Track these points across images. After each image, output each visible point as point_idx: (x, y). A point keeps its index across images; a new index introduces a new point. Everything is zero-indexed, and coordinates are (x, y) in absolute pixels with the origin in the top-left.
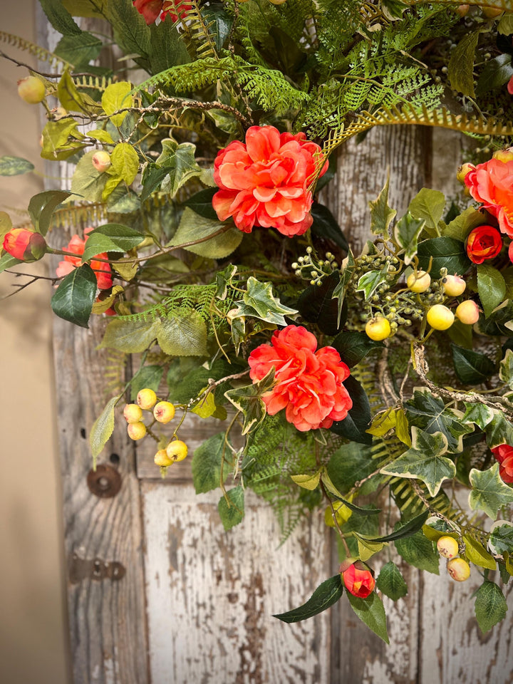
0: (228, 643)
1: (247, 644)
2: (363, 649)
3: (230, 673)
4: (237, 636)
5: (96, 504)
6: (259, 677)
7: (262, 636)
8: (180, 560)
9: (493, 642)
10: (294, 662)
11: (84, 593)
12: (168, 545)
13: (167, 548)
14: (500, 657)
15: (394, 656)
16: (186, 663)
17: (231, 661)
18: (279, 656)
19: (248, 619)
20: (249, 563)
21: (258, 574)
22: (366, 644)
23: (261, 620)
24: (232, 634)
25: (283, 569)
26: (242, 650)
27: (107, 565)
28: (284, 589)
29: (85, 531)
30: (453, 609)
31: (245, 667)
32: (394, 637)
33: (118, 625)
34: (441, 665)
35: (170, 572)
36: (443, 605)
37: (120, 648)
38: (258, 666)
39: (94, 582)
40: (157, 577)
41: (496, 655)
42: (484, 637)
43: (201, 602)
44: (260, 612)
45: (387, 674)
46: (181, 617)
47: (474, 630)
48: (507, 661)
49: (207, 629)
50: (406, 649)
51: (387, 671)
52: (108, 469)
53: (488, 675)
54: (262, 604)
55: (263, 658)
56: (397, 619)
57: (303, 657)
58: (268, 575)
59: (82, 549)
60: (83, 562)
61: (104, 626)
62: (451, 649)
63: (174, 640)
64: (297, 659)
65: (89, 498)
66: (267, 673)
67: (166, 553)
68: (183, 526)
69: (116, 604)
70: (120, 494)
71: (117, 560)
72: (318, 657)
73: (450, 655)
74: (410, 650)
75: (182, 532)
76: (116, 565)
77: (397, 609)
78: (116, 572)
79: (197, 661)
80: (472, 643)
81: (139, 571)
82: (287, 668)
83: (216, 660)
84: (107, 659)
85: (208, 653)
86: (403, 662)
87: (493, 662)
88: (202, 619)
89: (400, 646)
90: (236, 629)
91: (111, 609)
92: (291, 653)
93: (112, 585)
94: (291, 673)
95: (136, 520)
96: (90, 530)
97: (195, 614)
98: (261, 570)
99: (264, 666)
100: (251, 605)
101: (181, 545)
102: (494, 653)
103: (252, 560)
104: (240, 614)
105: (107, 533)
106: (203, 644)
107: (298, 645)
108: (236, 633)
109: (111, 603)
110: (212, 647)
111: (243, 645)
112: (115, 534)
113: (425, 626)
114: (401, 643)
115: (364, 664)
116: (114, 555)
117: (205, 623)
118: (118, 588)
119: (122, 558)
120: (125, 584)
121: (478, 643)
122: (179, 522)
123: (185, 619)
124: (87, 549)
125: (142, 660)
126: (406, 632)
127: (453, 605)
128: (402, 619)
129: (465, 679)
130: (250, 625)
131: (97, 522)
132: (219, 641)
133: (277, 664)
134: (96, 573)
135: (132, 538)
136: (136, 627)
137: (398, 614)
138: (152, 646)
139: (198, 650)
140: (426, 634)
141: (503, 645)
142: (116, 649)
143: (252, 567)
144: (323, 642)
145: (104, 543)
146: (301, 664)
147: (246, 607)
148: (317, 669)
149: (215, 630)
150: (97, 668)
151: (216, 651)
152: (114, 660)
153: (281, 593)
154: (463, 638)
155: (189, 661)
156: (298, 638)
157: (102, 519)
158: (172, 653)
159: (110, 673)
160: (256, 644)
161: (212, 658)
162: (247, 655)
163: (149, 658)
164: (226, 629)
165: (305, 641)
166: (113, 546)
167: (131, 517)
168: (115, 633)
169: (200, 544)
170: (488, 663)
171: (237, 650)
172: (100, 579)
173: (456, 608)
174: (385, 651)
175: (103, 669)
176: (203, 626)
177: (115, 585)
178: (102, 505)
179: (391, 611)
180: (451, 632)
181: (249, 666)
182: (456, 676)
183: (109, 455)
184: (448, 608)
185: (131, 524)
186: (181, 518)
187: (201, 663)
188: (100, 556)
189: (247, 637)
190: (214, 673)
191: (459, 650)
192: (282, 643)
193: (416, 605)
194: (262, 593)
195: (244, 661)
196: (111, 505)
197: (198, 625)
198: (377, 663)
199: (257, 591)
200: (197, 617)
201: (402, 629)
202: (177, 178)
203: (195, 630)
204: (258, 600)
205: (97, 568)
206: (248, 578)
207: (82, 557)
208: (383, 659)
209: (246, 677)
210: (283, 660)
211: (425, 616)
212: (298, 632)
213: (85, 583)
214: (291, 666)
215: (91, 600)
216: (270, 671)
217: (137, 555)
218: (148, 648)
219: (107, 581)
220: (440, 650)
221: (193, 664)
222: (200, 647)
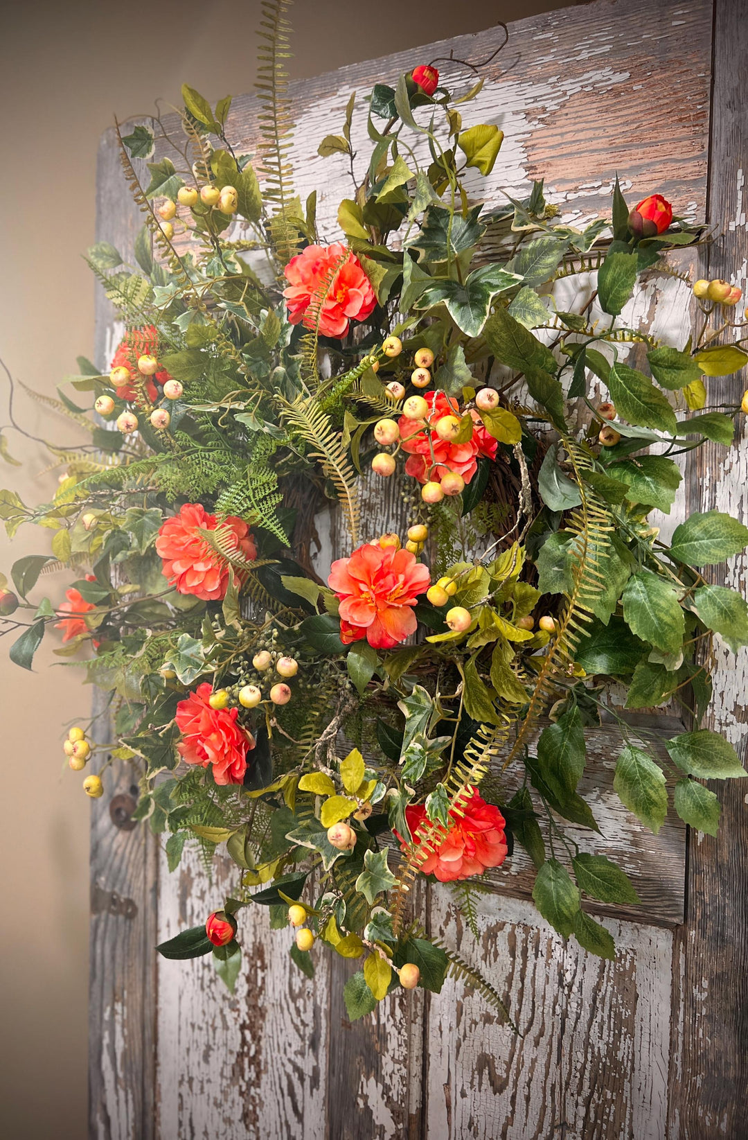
0: (230, 1016)
1: (248, 1022)
2: (358, 1060)
3: (231, 1052)
4: (238, 1010)
5: (117, 834)
6: (259, 1064)
7: (263, 1016)
8: (189, 912)
9: (508, 1092)
10: (293, 1057)
11: (102, 925)
12: (179, 892)
13: (178, 896)
14: (517, 1116)
15: (391, 1077)
16: (190, 1028)
17: (232, 1039)
18: (278, 1045)
19: (249, 992)
20: (252, 930)
21: (260, 943)
22: (362, 1054)
23: (262, 997)
24: (234, 1007)
25: (284, 944)
26: (243, 1027)
27: (122, 900)
28: (285, 967)
29: (106, 861)
30: (461, 1037)
31: (246, 1049)
32: (391, 1053)
33: (129, 967)
34: (448, 1106)
35: (179, 922)
36: (451, 1029)
37: (129, 993)
38: (258, 1052)
39: (111, 916)
40: (168, 926)
41: (513, 1112)
42: (498, 1083)
43: (206, 963)
44: (262, 989)
45: (383, 1098)
46: (187, 974)
47: (486, 1071)
48: (526, 1125)
49: (210, 995)
50: (404, 1071)
51: (383, 1093)
52: (127, 801)
53: (504, 1135)
54: (263, 979)
55: (262, 1043)
56: (394, 1031)
57: (302, 1054)
58: (270, 948)
59: (103, 879)
60: (103, 892)
61: (117, 966)
62: (459, 1090)
63: (180, 998)
64: (296, 1053)
65: (110, 828)
66: (266, 1063)
67: (177, 901)
68: (193, 875)
69: (128, 945)
70: (137, 828)
71: (131, 897)
72: (317, 1059)
73: (459, 1095)
74: (409, 1073)
75: (192, 880)
76: (130, 902)
77: (395, 1020)
78: (130, 910)
79: (200, 1029)
80: (483, 1088)
81: (150, 914)
82: (286, 1062)
83: (219, 1031)
84: (118, 1001)
85: (210, 1023)
86: (401, 1086)
87: (510, 1121)
88: (206, 982)
89: (397, 1066)
90: (238, 1002)
91: (123, 948)
92: (290, 1045)
93: (125, 923)
94: (289, 1068)
95: (151, 858)
96: (110, 860)
97: (200, 975)
98: (264, 941)
99: (264, 1052)
100: (252, 978)
101: (191, 895)
102: (510, 1108)
103: (255, 926)
104: (242, 986)
105: (124, 867)
106: (206, 1011)
107: (297, 1036)
108: (238, 1006)
109: (123, 942)
110: (215, 1016)
111: (244, 1021)
112: (130, 870)
113: (432, 1050)
114: (398, 1062)
115: (360, 1078)
116: (129, 892)
117: (209, 987)
118: (130, 927)
119: (136, 896)
120: (138, 925)
121: (490, 1089)
122: (189, 869)
123: (191, 977)
124: (107, 879)
125: (149, 1013)
126: (404, 1050)
127: (462, 1032)
128: (399, 1033)
129: (476, 1134)
130: (252, 1002)
131: (116, 853)
132: (222, 1011)
133: (275, 1054)
134: (113, 907)
135: (145, 878)
136: (145, 974)
137: (394, 1025)
138: (161, 1000)
139: (201, 1016)
140: (433, 1061)
141: (520, 1099)
142: (125, 993)
143: (255, 934)
144: (323, 1039)
145: (121, 877)
146: (299, 1061)
147: (248, 979)
148: (316, 1070)
149: (219, 997)
150: (108, 1009)
151: (219, 1023)
152: (123, 1005)
153: (283, 971)
154: (473, 1078)
155: (193, 1025)
156: (298, 1030)
157: (120, 851)
158: (177, 1013)
159: (118, 1018)
160: (256, 1025)
161: (214, 1029)
162: (248, 1034)
163: (156, 1013)
164: (229, 999)
165: (305, 1035)
166: (128, 882)
167: (146, 855)
168: (126, 975)
169: (207, 896)
170: (503, 1121)
171: (238, 1026)
172: (116, 913)
173: (465, 1036)
174: (382, 1068)
175: (113, 1012)
176: (207, 990)
177: (128, 923)
178: (121, 837)
179: (388, 1020)
180: (459, 1065)
181: (249, 1049)
182: (465, 1126)
183: (129, 786)
184: (456, 1035)
185: (145, 862)
186: (191, 866)
187: (204, 1032)
188: (117, 889)
189: (247, 1014)
190: (215, 1047)
191: (468, 1092)
192: (281, 1030)
193: (419, 1020)
194: (263, 968)
195: (244, 1042)
196: (129, 838)
197: (202, 989)
198: (372, 1080)
199: (259, 964)
200: (202, 979)
201: (400, 1045)
202: (144, 539)
203: (200, 992)
204: (260, 974)
205: (114, 902)
206: (251, 946)
207: (102, 887)
208: (379, 1078)
209: (246, 1060)
210: (282, 1051)
211: (431, 1039)
212: (298, 1022)
213: (104, 913)
214: (289, 1060)
215: (108, 934)
216: (269, 1061)
217: (150, 897)
218: (156, 1002)
219: (121, 918)
220: (448, 1084)
221: (197, 1031)
222: (204, 1013)
